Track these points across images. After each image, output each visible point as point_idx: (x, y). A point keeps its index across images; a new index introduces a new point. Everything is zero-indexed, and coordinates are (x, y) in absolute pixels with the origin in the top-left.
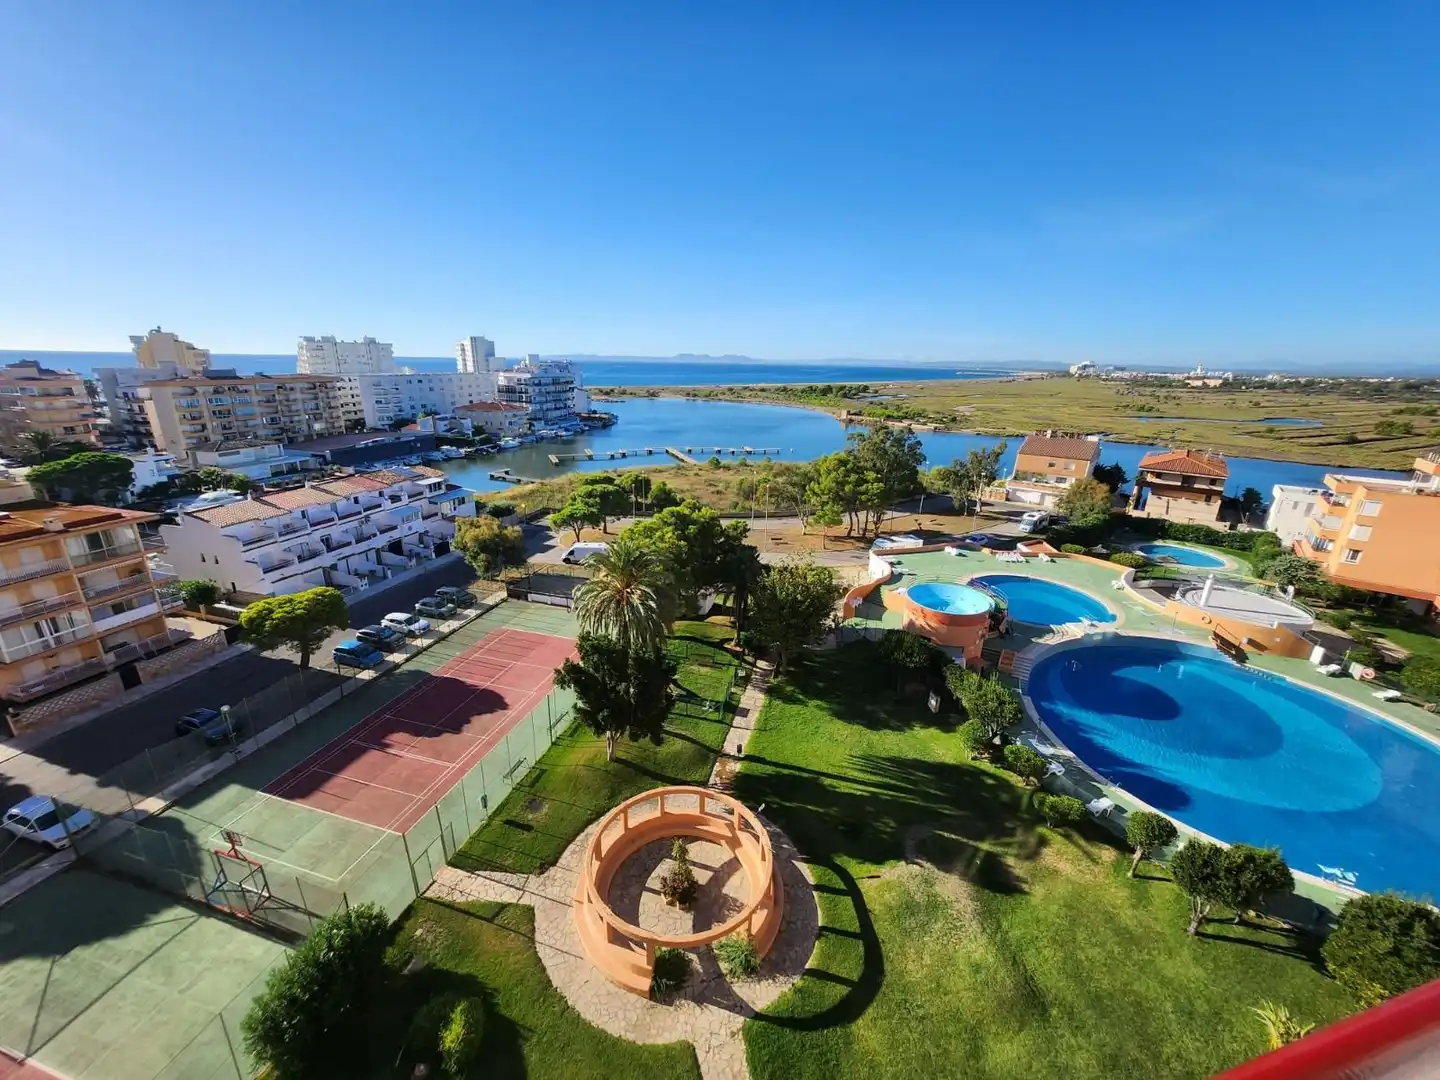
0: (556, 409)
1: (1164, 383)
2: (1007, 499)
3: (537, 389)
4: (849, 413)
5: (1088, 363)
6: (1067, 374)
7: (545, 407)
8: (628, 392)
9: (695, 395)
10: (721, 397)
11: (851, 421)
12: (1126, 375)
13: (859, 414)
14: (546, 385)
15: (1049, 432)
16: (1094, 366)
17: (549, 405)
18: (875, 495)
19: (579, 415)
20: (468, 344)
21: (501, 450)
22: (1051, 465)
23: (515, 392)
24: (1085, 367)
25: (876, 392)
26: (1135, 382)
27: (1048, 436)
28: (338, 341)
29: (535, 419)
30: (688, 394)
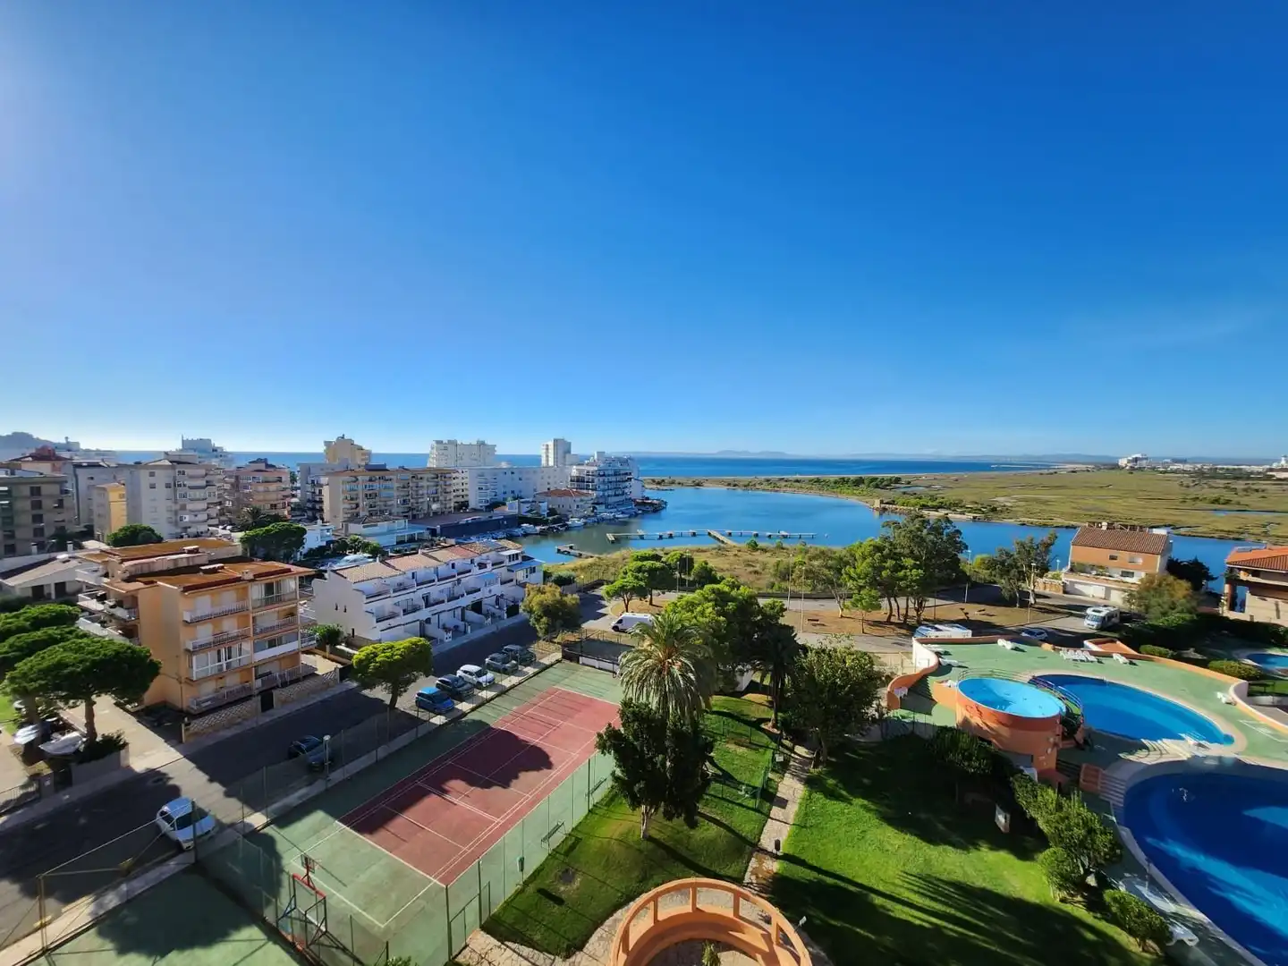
0: (616, 495)
1: (1238, 476)
2: (1065, 592)
3: (601, 479)
4: (882, 502)
5: (1139, 456)
6: (1115, 467)
7: (606, 494)
8: (677, 482)
9: (735, 485)
10: (758, 486)
11: (885, 509)
12: (1188, 467)
13: (893, 503)
14: (609, 475)
15: (1104, 524)
16: (1146, 459)
17: (610, 493)
18: (915, 581)
19: (634, 500)
20: (551, 444)
21: (568, 528)
22: (1113, 558)
23: (584, 482)
24: (1136, 460)
25: (909, 483)
26: (1200, 474)
27: (1104, 528)
28: (459, 442)
29: (598, 504)
30: (729, 485)
